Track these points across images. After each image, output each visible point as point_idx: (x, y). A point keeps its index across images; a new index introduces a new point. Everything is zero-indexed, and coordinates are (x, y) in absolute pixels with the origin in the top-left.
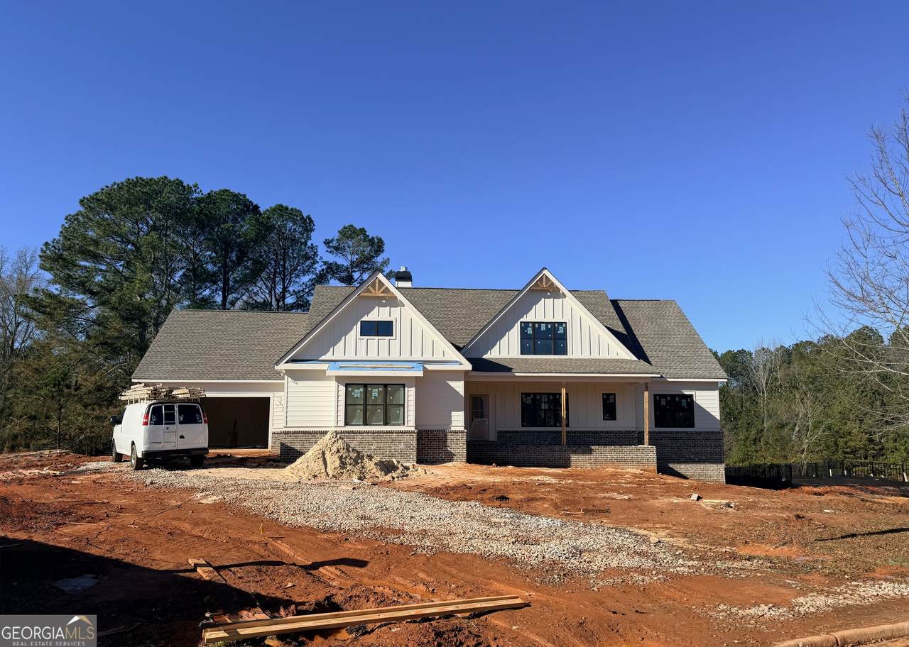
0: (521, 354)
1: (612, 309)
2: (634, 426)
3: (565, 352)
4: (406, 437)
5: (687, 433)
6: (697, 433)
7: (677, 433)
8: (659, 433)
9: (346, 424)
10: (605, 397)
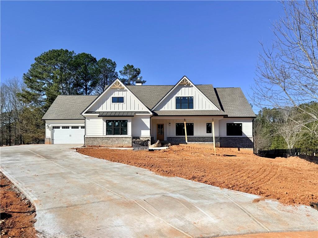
0: (176, 109)
1: (214, 91)
2: (218, 135)
3: (193, 108)
4: (128, 139)
5: (239, 138)
6: (243, 138)
7: (235, 138)
8: (228, 138)
9: (107, 135)
10: (207, 124)
